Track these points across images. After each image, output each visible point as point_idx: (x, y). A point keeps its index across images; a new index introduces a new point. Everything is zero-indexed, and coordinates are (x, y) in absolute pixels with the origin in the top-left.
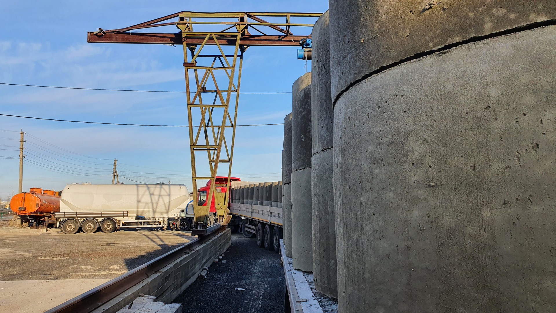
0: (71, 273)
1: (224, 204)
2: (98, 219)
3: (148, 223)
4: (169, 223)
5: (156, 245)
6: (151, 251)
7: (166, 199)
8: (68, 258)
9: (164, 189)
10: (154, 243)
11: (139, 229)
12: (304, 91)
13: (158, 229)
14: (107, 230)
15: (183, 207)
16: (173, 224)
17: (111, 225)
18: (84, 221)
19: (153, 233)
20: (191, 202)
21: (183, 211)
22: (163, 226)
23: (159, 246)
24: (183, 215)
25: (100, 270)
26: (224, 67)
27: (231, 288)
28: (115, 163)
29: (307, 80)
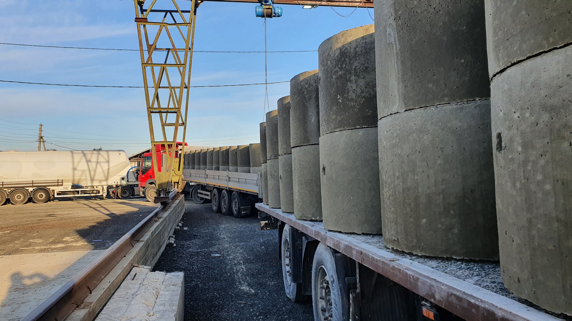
0: (22, 247)
1: (179, 170)
2: (28, 190)
3: (85, 192)
4: (108, 192)
5: (102, 214)
6: (100, 220)
7: (105, 166)
8: (9, 231)
9: (102, 156)
10: (100, 213)
11: (75, 199)
12: (340, 49)
13: (96, 198)
14: (39, 201)
15: (124, 174)
16: (113, 192)
17: (44, 195)
18: (12, 191)
19: (92, 202)
20: (132, 168)
21: (123, 179)
22: (102, 194)
23: (106, 216)
24: (124, 183)
25: (53, 243)
26: (176, 24)
27: (206, 254)
28: (41, 128)
29: (344, 38)
